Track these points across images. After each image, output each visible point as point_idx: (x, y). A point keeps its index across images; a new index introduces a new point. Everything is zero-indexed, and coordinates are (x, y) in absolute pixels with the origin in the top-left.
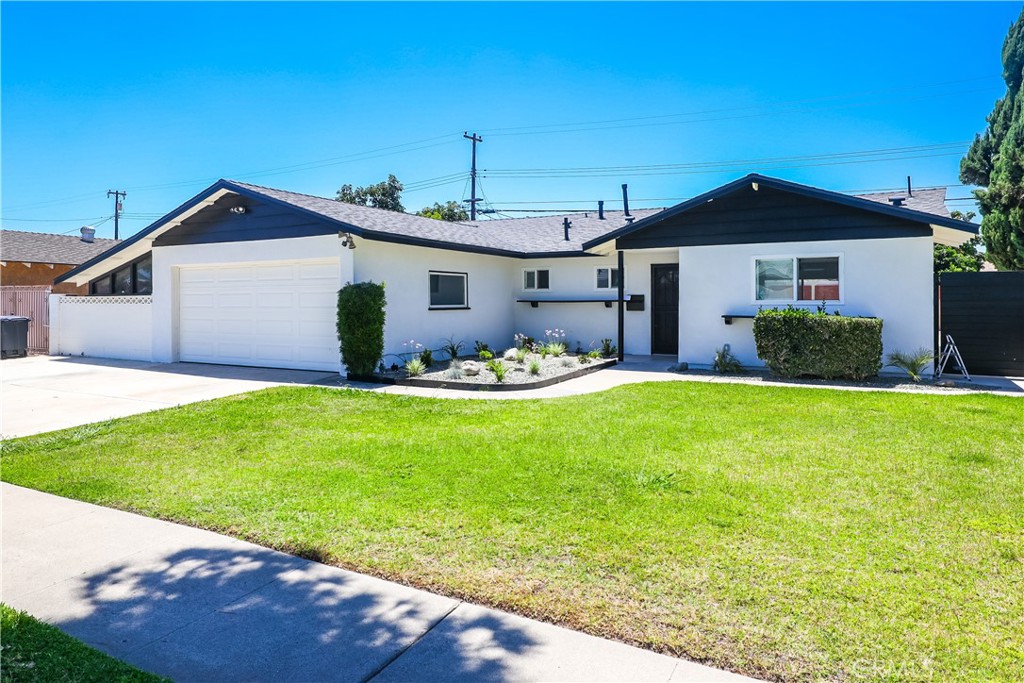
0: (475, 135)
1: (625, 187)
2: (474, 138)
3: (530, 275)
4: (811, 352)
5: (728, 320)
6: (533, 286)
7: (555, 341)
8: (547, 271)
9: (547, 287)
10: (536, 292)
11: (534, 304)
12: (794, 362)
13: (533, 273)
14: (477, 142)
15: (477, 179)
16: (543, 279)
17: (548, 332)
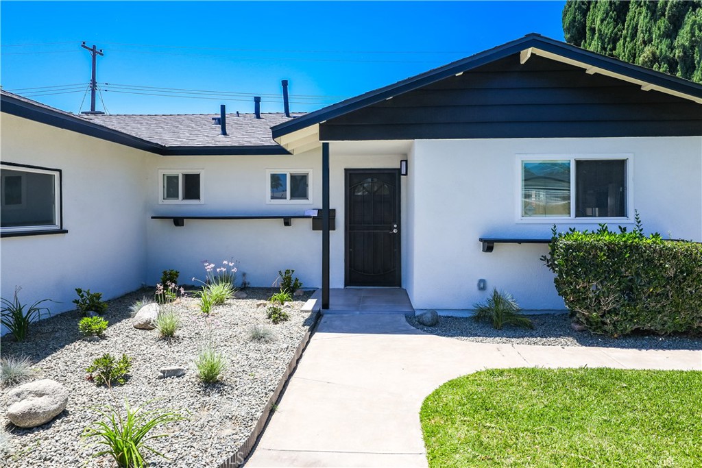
0: (94, 47)
1: (285, 84)
2: (94, 50)
3: (171, 181)
4: (649, 296)
5: (489, 245)
6: (176, 196)
7: (219, 279)
8: (198, 176)
9: (198, 197)
10: (181, 204)
11: (178, 221)
12: (626, 314)
13: (177, 178)
14: (97, 55)
15: (97, 92)
16: (192, 186)
17: (209, 267)
